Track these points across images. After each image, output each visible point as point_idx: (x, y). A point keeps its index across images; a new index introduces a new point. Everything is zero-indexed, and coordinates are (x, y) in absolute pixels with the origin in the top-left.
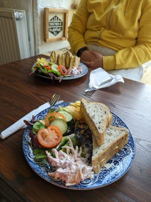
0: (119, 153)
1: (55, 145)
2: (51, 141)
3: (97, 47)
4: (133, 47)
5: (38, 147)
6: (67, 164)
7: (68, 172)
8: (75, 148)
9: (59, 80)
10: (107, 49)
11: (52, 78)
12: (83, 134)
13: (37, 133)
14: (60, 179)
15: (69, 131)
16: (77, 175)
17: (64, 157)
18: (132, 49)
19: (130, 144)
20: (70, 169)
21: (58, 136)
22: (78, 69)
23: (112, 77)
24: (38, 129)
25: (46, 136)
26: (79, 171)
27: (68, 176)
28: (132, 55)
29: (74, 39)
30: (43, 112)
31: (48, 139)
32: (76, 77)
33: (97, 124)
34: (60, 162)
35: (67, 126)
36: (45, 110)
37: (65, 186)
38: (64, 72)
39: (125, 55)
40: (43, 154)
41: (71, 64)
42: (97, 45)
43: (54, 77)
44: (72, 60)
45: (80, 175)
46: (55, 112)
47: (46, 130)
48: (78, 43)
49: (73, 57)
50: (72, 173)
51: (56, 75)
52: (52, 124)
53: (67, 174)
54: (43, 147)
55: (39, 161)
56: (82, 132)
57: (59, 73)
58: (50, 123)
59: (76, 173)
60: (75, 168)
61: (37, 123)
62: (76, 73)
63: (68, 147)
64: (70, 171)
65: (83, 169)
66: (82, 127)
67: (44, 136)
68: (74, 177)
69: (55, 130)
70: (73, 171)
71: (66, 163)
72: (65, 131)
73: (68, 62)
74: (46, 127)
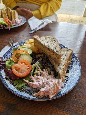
0: (70, 65)
1: (29, 73)
2: (24, 71)
3: (26, 4)
4: (48, 2)
5: (16, 79)
6: (45, 83)
7: (49, 88)
8: (43, 71)
9: (8, 29)
10: (33, 5)
11: (3, 28)
12: (42, 61)
13: (11, 68)
14: (44, 96)
15: (33, 61)
16: (56, 88)
17: (39, 79)
18: (48, 3)
19: (74, 58)
20: (50, 86)
21: (28, 66)
22: (19, 19)
23: (43, 22)
24: (10, 65)
25: (19, 69)
26: (56, 85)
27: (50, 91)
28: (49, 7)
29: (7, 1)
30: (7, 53)
31: (22, 70)
32: (20, 25)
33: (54, 50)
34: (39, 84)
35: (31, 58)
36: (8, 51)
37: (50, 98)
38: (10, 23)
39: (45, 8)
40: (22, 83)
41: (13, 17)
42: (25, 3)
43: (4, 27)
44: (12, 14)
45: (58, 88)
46: (17, 50)
47: (17, 65)
48: (11, 4)
49: (12, 11)
50: (51, 88)
51: (5, 25)
52: (19, 59)
53: (49, 90)
54: (20, 77)
55: (21, 89)
56: (41, 59)
57: (7, 24)
58: (18, 59)
59: (54, 87)
60: (52, 84)
61: (7, 62)
62: (19, 22)
63: (38, 71)
64: (50, 87)
65: (58, 83)
66: (39, 56)
67: (18, 69)
68: (54, 90)
69: (24, 63)
70: (51, 86)
71: (43, 83)
72: (31, 61)
73: (10, 16)
74: (16, 62)
